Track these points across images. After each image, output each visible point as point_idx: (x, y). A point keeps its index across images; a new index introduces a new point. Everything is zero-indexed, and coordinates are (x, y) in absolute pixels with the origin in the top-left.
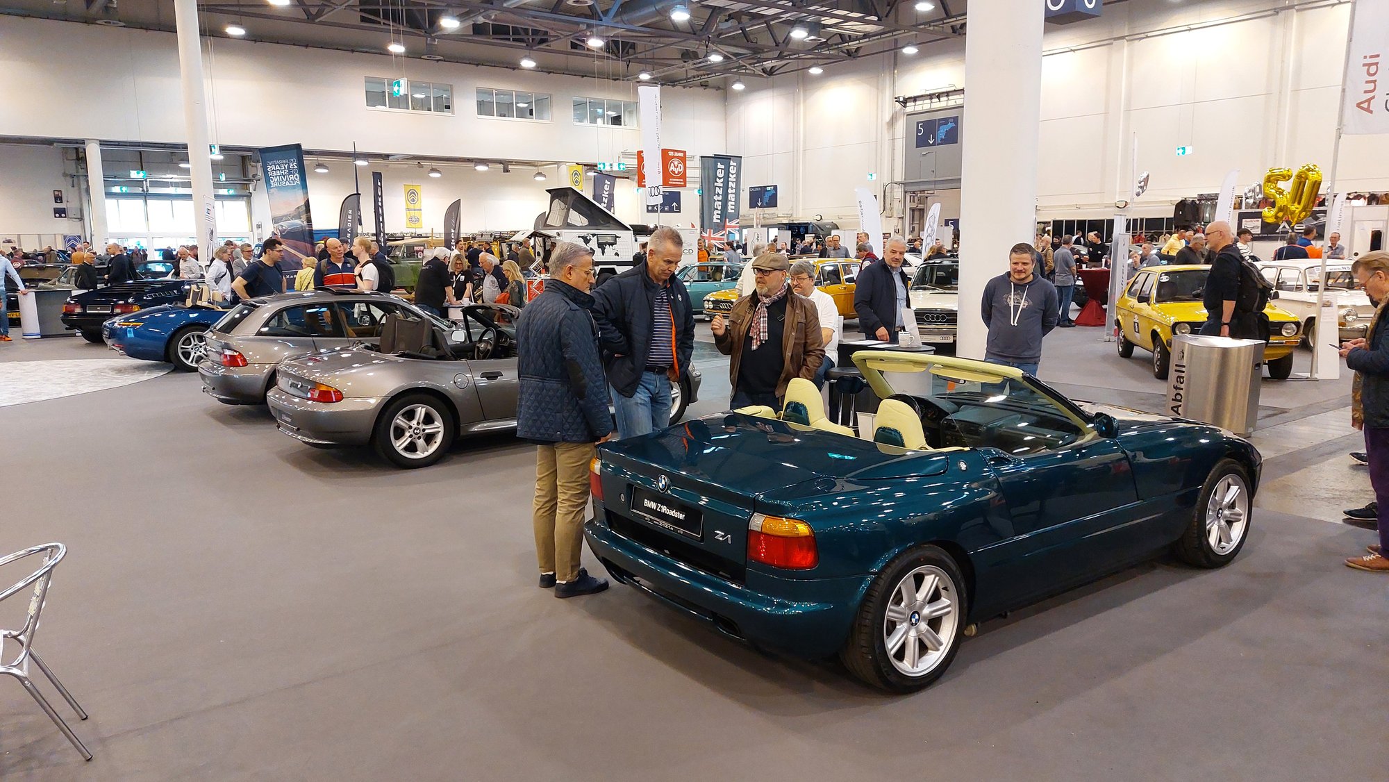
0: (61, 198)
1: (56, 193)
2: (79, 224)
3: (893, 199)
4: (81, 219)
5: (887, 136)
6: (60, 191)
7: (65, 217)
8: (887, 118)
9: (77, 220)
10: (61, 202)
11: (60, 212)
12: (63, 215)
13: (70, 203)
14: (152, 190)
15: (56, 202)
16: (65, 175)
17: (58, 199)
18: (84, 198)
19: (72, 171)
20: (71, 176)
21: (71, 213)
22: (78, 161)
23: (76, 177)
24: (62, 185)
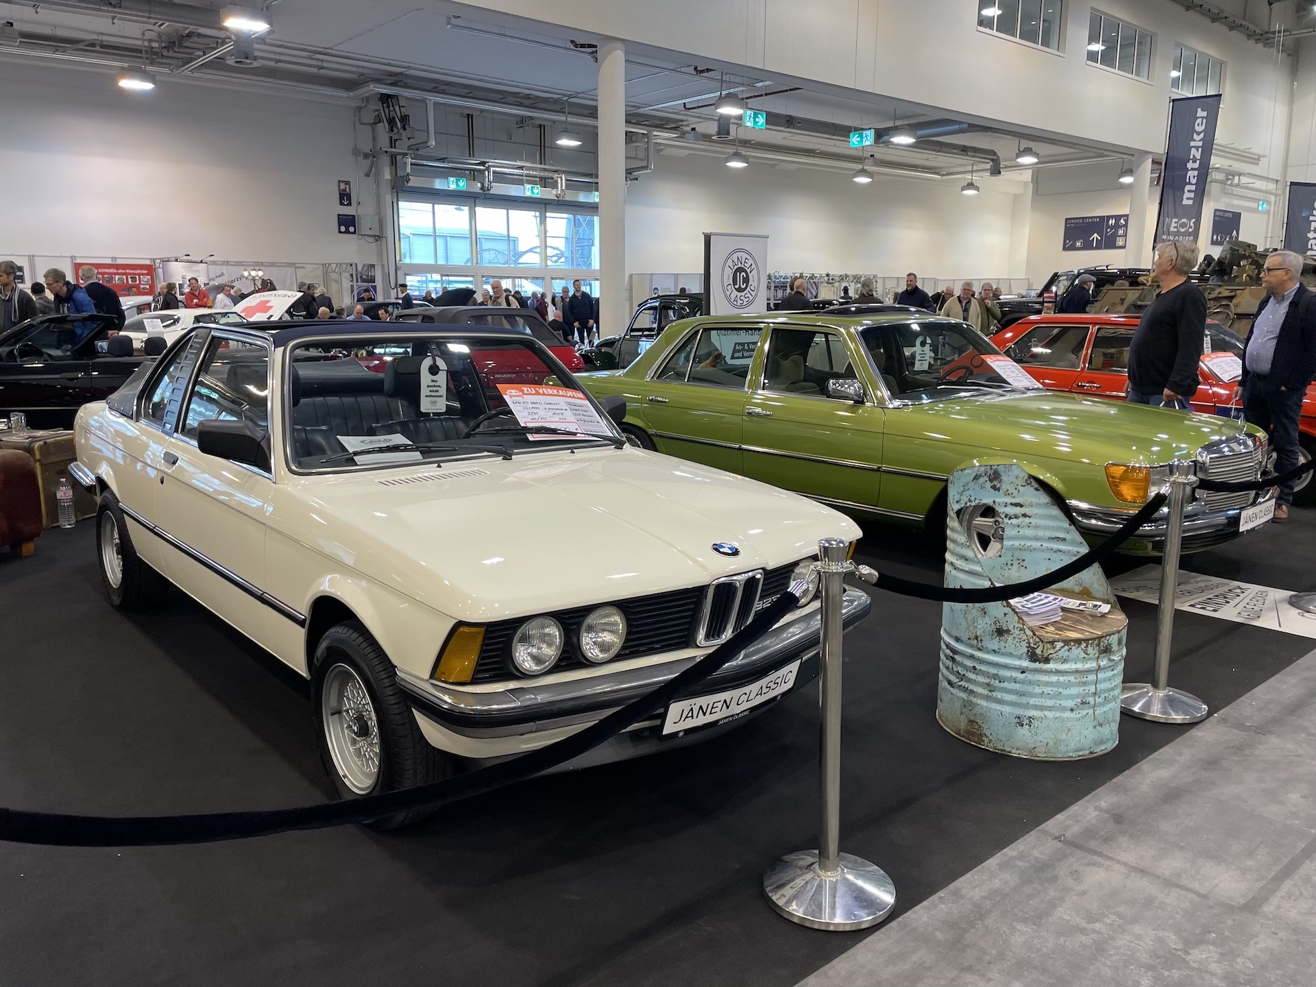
0: (349, 197)
1: (343, 186)
2: (374, 246)
4: (379, 238)
6: (347, 183)
7: (354, 233)
9: (371, 239)
10: (350, 204)
11: (347, 223)
12: (352, 229)
13: (362, 209)
14: (499, 189)
15: (342, 204)
16: (356, 152)
17: (345, 197)
18: (388, 198)
19: (367, 148)
20: (366, 156)
21: (366, 225)
22: (383, 128)
23: (372, 155)
24: (354, 173)
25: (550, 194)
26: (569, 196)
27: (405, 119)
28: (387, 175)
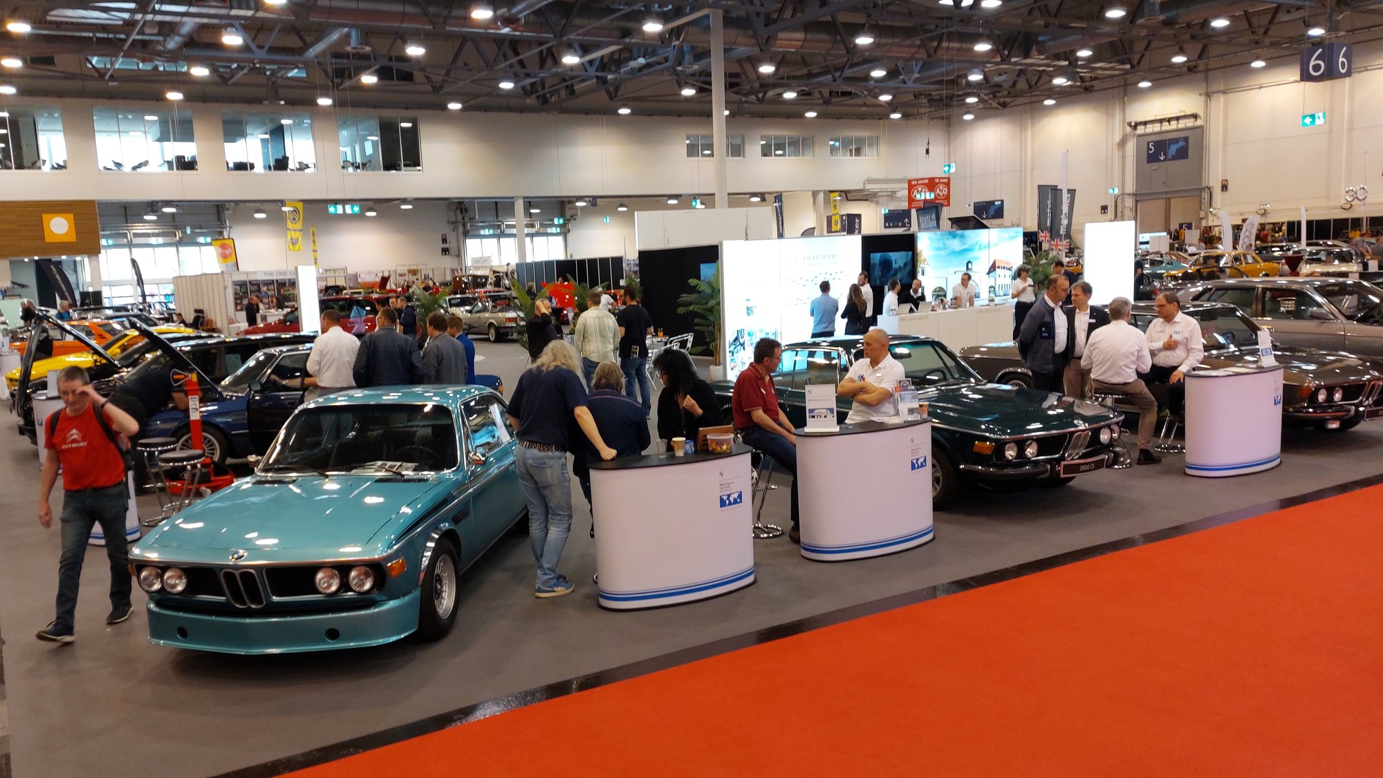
0: (446, 240)
1: (443, 236)
2: (455, 260)
3: (1124, 207)
4: (459, 255)
5: (1117, 154)
6: (446, 235)
7: (449, 255)
8: (1117, 138)
9: (455, 257)
10: (446, 243)
11: (445, 251)
12: (447, 253)
13: (451, 244)
14: (508, 231)
15: (443, 244)
16: (449, 222)
17: (444, 241)
18: (461, 238)
19: (453, 219)
20: (452, 223)
21: (453, 251)
22: (458, 212)
23: (455, 223)
24: (447, 230)
25: (533, 230)
26: (542, 230)
27: (466, 210)
28: (461, 229)
